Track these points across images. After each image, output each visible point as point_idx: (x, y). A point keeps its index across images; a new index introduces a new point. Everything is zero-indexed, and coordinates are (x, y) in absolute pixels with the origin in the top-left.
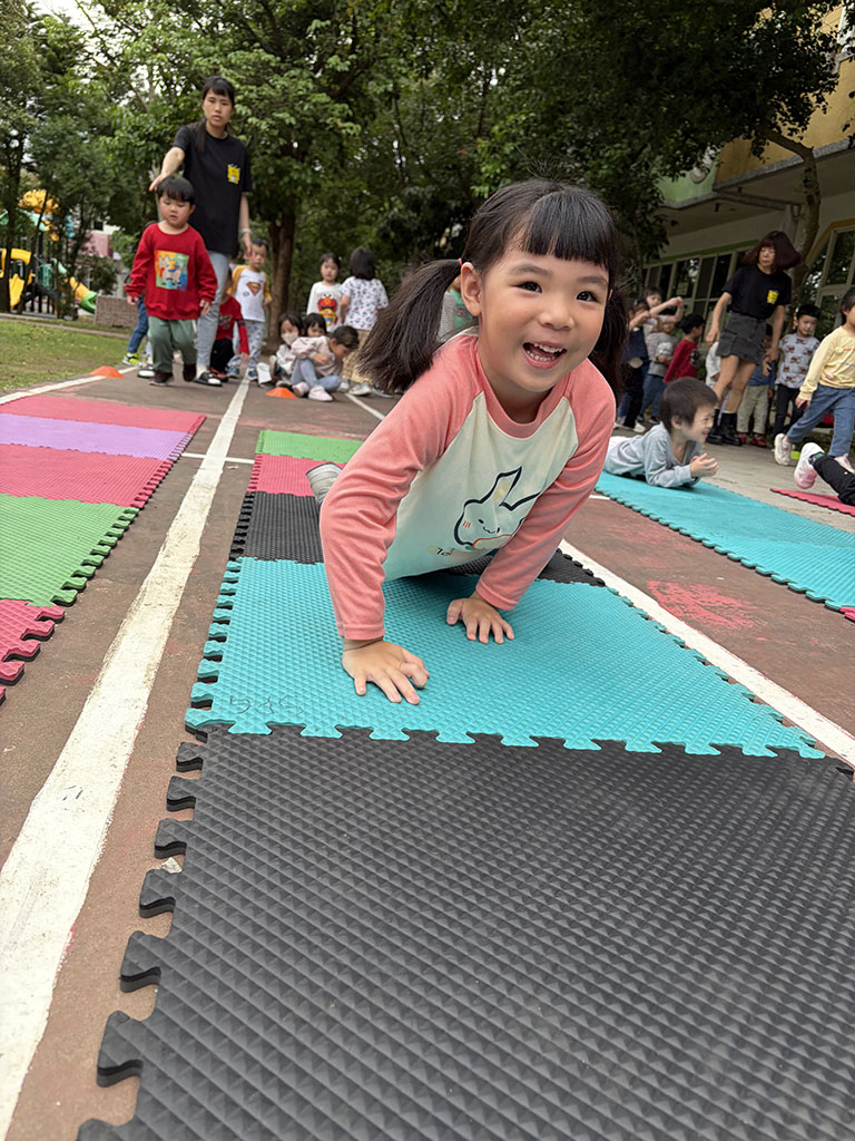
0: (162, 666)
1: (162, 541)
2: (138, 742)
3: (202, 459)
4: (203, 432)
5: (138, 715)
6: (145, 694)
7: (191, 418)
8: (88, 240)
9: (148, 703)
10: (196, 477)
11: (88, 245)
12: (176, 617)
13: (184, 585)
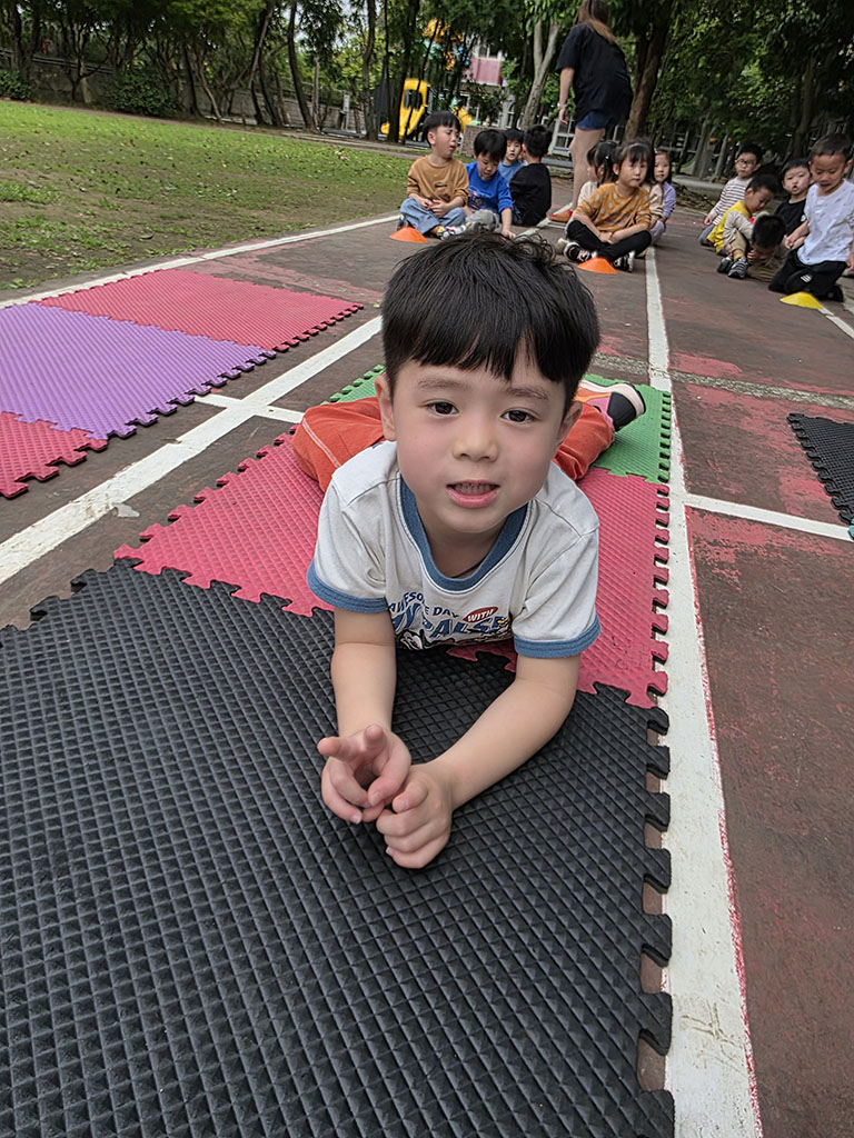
3: (219, 410)
8: (468, 67)
11: (467, 72)
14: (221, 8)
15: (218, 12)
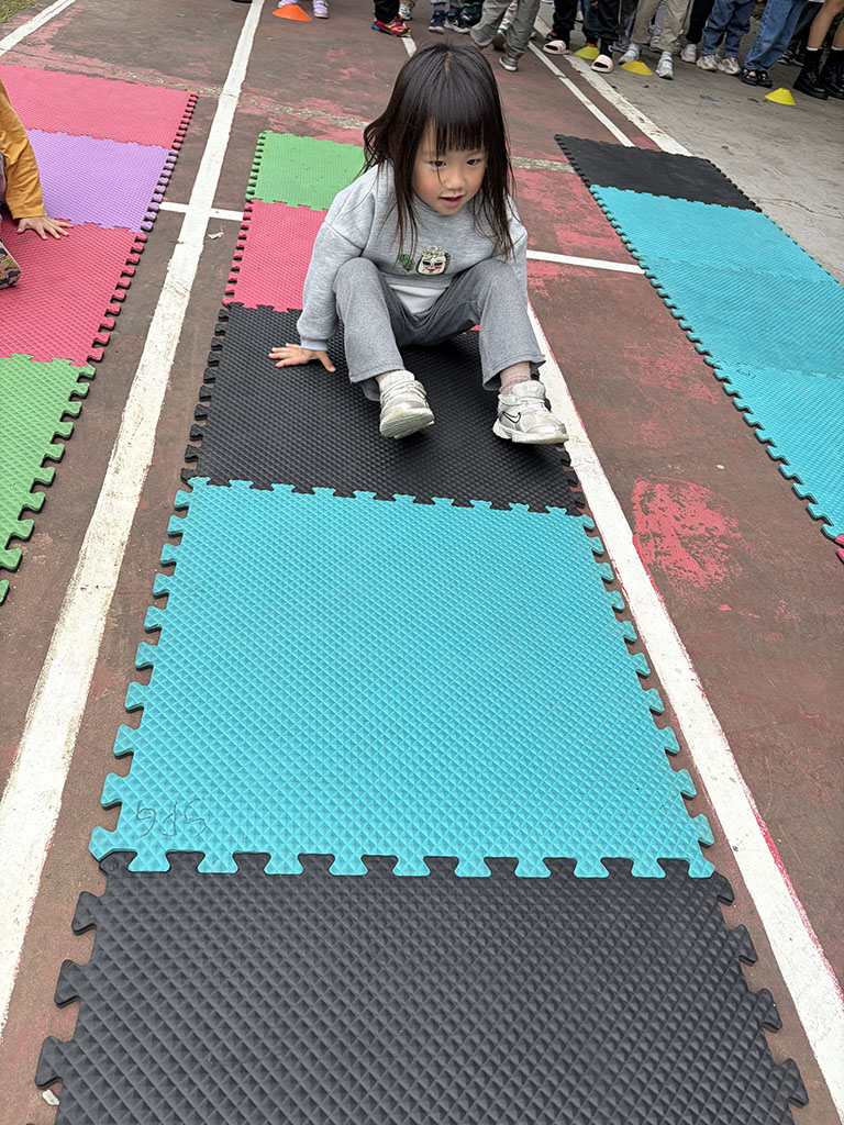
0: (85, 719)
1: (114, 436)
2: (45, 876)
3: (183, 215)
4: (193, 140)
6: (61, 781)
9: (63, 797)
10: (171, 265)
12: (110, 614)
13: (126, 538)
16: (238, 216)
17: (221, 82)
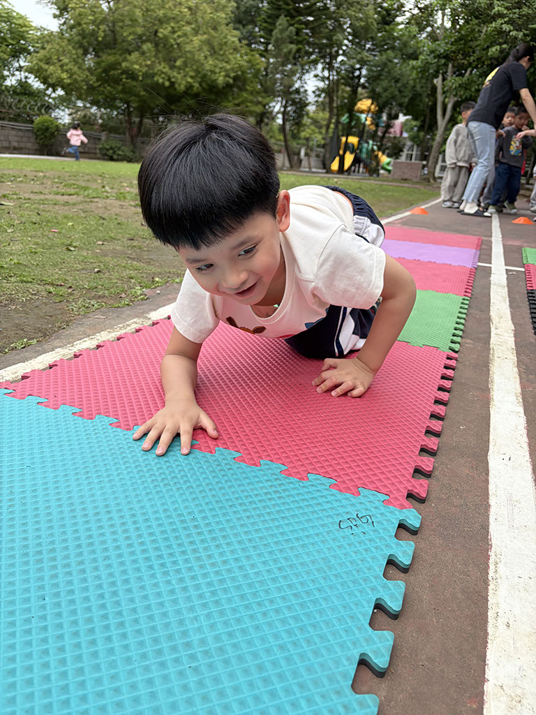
0: (523, 393)
1: (489, 319)
2: (529, 437)
3: (491, 267)
4: (484, 249)
5: (522, 420)
6: (521, 410)
7: (474, 239)
8: (392, 127)
9: (525, 415)
10: (492, 278)
11: (392, 130)
12: (518, 366)
13: (514, 347)
14: (249, 104)
15: (247, 107)
16: (523, 270)
17: (491, 236)
